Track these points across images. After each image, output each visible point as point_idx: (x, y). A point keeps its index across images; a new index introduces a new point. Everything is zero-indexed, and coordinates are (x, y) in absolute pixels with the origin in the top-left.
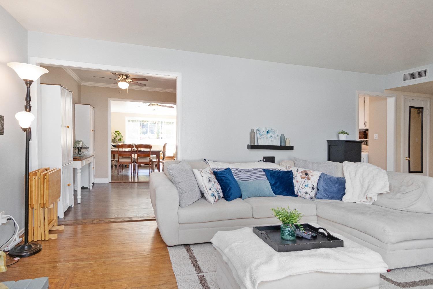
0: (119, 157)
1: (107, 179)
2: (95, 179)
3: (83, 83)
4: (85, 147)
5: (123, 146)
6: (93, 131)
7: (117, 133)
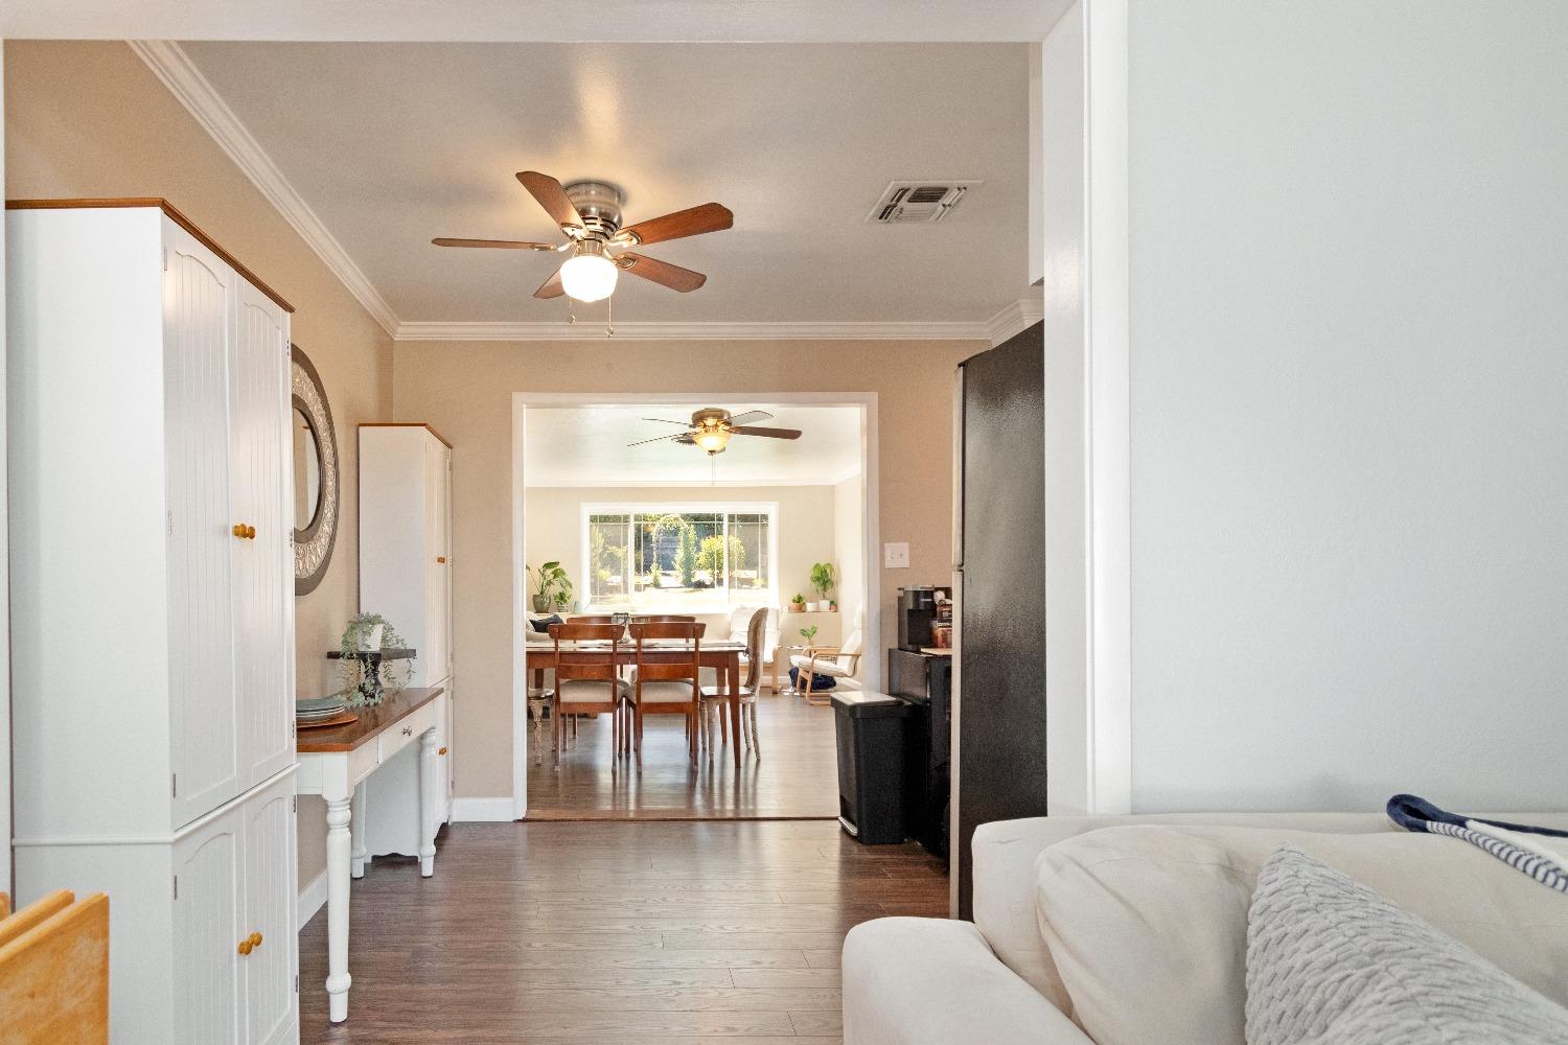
0: (562, 681)
1: (508, 800)
2: (457, 802)
3: (400, 330)
4: (400, 646)
5: (575, 629)
6: (441, 560)
7: (549, 572)
